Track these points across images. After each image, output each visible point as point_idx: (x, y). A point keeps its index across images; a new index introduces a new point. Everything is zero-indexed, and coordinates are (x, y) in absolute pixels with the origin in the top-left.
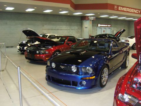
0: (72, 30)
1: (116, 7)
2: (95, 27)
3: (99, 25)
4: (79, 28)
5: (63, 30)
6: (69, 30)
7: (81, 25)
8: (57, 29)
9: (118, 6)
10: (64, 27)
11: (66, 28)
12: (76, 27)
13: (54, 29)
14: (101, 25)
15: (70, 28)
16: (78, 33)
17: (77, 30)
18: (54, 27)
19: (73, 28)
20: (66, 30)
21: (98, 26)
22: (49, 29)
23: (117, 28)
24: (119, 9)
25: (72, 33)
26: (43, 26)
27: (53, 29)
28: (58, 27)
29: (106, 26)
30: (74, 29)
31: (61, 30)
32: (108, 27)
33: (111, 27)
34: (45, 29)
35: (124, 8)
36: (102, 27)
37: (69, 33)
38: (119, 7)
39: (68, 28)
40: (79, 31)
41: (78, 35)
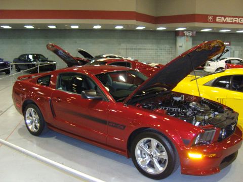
0: (161, 49)
1: (210, 18)
4: (171, 47)
5: (147, 49)
6: (156, 49)
7: (175, 43)
8: (139, 49)
9: (215, 17)
11: (151, 47)
12: (167, 46)
13: (134, 49)
15: (157, 47)
16: (170, 54)
17: (168, 49)
18: (134, 46)
19: (162, 47)
20: (151, 49)
22: (128, 49)
24: (217, 21)
25: (162, 54)
26: (120, 44)
27: (132, 49)
28: (140, 46)
30: (164, 49)
31: (145, 49)
34: (122, 49)
35: (227, 18)
37: (155, 53)
38: (217, 18)
39: (154, 47)
41: (170, 57)
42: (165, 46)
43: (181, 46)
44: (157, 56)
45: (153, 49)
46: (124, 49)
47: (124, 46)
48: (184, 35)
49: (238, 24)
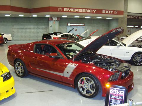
0: (40, 29)
2: (65, 26)
3: (69, 24)
4: (46, 27)
5: (31, 29)
6: (36, 29)
7: (48, 25)
8: (25, 29)
10: (31, 27)
11: (33, 27)
12: (44, 27)
13: (23, 29)
14: (71, 24)
15: (37, 27)
16: (45, 31)
18: (22, 27)
19: (41, 27)
20: (33, 29)
21: (67, 25)
22: (18, 29)
23: (92, 27)
25: (40, 31)
26: (13, 26)
27: (21, 29)
28: (26, 27)
29: (78, 25)
30: (41, 29)
31: (29, 29)
32: (80, 25)
33: (84, 25)
34: (14, 29)
36: (73, 26)
37: (36, 31)
39: (35, 27)
40: (46, 30)
42: (42, 27)
43: (51, 27)
44: (37, 33)
45: (35, 29)
46: (16, 29)
47: (15, 27)
48: (52, 20)
49: (79, 12)
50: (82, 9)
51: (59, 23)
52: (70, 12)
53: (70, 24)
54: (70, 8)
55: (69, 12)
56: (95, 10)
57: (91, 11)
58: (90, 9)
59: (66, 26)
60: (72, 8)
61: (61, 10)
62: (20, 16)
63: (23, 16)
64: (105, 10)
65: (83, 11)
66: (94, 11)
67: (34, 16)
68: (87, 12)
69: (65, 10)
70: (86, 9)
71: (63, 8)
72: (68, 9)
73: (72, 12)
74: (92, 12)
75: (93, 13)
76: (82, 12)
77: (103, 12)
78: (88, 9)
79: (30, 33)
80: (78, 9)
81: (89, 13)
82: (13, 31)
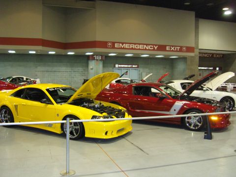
0: (75, 72)
2: (111, 69)
3: (117, 66)
4: (84, 70)
5: (62, 71)
6: (70, 72)
7: (87, 66)
8: (54, 71)
10: (63, 68)
11: (66, 69)
12: (81, 69)
13: (51, 71)
14: (119, 66)
15: (71, 70)
16: (83, 76)
17: (81, 72)
18: (50, 69)
19: (76, 69)
20: (66, 72)
21: (115, 67)
22: (44, 71)
25: (75, 76)
26: (36, 67)
27: (48, 71)
28: (55, 69)
29: (129, 66)
30: (77, 71)
31: (60, 72)
32: (132, 67)
33: (138, 67)
34: (38, 71)
36: (122, 68)
37: (70, 75)
39: (69, 69)
40: (85, 74)
42: (79, 68)
43: (92, 69)
44: (72, 77)
45: (68, 72)
46: (40, 71)
47: (40, 68)
48: (94, 59)
49: (135, 49)
50: (140, 44)
51: (104, 63)
52: (124, 48)
53: (119, 64)
54: (123, 44)
55: (121, 48)
56: (156, 46)
57: (151, 47)
58: (149, 45)
59: (113, 69)
60: (126, 43)
61: (111, 46)
62: (50, 53)
63: (54, 53)
64: (171, 46)
65: (141, 47)
66: (156, 48)
67: (69, 53)
68: (146, 49)
69: (116, 45)
70: (144, 44)
71: (113, 43)
72: (121, 45)
73: (126, 49)
74: (152, 49)
75: (154, 50)
76: (139, 49)
77: (168, 48)
78: (147, 45)
79: (60, 77)
80: (134, 45)
81: (149, 50)
82: (36, 75)
